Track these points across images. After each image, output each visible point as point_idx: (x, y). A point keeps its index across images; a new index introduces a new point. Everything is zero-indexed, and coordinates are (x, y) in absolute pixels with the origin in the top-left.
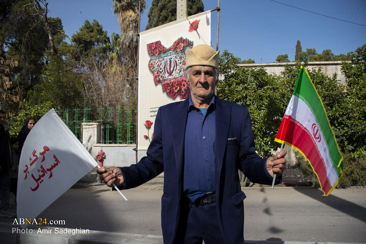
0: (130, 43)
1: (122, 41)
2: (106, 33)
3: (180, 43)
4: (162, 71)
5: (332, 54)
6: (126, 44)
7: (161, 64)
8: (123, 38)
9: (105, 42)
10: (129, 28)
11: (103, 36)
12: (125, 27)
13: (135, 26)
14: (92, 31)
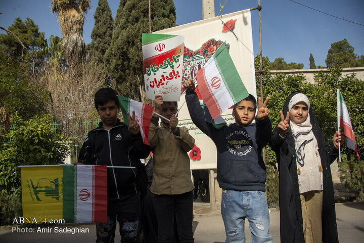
0: (74, 48)
1: (64, 44)
2: (43, 34)
3: (212, 46)
4: (189, 77)
5: (285, 63)
6: (68, 49)
7: (186, 69)
8: (65, 41)
9: (43, 45)
10: (73, 29)
11: (40, 39)
12: (68, 28)
13: (79, 29)
14: (26, 32)
